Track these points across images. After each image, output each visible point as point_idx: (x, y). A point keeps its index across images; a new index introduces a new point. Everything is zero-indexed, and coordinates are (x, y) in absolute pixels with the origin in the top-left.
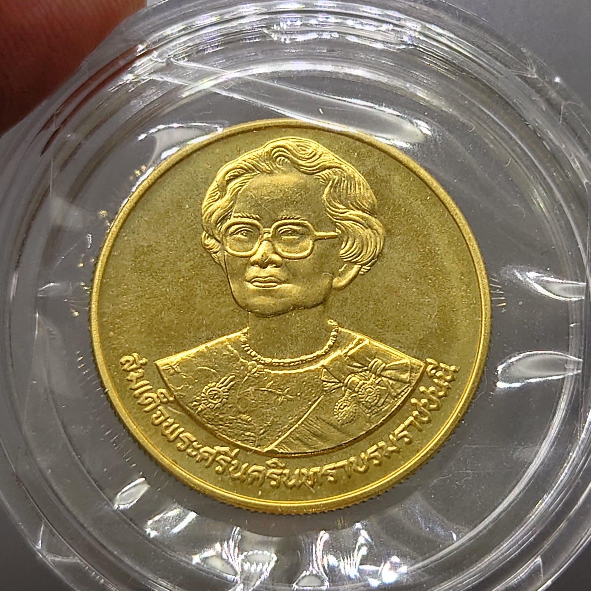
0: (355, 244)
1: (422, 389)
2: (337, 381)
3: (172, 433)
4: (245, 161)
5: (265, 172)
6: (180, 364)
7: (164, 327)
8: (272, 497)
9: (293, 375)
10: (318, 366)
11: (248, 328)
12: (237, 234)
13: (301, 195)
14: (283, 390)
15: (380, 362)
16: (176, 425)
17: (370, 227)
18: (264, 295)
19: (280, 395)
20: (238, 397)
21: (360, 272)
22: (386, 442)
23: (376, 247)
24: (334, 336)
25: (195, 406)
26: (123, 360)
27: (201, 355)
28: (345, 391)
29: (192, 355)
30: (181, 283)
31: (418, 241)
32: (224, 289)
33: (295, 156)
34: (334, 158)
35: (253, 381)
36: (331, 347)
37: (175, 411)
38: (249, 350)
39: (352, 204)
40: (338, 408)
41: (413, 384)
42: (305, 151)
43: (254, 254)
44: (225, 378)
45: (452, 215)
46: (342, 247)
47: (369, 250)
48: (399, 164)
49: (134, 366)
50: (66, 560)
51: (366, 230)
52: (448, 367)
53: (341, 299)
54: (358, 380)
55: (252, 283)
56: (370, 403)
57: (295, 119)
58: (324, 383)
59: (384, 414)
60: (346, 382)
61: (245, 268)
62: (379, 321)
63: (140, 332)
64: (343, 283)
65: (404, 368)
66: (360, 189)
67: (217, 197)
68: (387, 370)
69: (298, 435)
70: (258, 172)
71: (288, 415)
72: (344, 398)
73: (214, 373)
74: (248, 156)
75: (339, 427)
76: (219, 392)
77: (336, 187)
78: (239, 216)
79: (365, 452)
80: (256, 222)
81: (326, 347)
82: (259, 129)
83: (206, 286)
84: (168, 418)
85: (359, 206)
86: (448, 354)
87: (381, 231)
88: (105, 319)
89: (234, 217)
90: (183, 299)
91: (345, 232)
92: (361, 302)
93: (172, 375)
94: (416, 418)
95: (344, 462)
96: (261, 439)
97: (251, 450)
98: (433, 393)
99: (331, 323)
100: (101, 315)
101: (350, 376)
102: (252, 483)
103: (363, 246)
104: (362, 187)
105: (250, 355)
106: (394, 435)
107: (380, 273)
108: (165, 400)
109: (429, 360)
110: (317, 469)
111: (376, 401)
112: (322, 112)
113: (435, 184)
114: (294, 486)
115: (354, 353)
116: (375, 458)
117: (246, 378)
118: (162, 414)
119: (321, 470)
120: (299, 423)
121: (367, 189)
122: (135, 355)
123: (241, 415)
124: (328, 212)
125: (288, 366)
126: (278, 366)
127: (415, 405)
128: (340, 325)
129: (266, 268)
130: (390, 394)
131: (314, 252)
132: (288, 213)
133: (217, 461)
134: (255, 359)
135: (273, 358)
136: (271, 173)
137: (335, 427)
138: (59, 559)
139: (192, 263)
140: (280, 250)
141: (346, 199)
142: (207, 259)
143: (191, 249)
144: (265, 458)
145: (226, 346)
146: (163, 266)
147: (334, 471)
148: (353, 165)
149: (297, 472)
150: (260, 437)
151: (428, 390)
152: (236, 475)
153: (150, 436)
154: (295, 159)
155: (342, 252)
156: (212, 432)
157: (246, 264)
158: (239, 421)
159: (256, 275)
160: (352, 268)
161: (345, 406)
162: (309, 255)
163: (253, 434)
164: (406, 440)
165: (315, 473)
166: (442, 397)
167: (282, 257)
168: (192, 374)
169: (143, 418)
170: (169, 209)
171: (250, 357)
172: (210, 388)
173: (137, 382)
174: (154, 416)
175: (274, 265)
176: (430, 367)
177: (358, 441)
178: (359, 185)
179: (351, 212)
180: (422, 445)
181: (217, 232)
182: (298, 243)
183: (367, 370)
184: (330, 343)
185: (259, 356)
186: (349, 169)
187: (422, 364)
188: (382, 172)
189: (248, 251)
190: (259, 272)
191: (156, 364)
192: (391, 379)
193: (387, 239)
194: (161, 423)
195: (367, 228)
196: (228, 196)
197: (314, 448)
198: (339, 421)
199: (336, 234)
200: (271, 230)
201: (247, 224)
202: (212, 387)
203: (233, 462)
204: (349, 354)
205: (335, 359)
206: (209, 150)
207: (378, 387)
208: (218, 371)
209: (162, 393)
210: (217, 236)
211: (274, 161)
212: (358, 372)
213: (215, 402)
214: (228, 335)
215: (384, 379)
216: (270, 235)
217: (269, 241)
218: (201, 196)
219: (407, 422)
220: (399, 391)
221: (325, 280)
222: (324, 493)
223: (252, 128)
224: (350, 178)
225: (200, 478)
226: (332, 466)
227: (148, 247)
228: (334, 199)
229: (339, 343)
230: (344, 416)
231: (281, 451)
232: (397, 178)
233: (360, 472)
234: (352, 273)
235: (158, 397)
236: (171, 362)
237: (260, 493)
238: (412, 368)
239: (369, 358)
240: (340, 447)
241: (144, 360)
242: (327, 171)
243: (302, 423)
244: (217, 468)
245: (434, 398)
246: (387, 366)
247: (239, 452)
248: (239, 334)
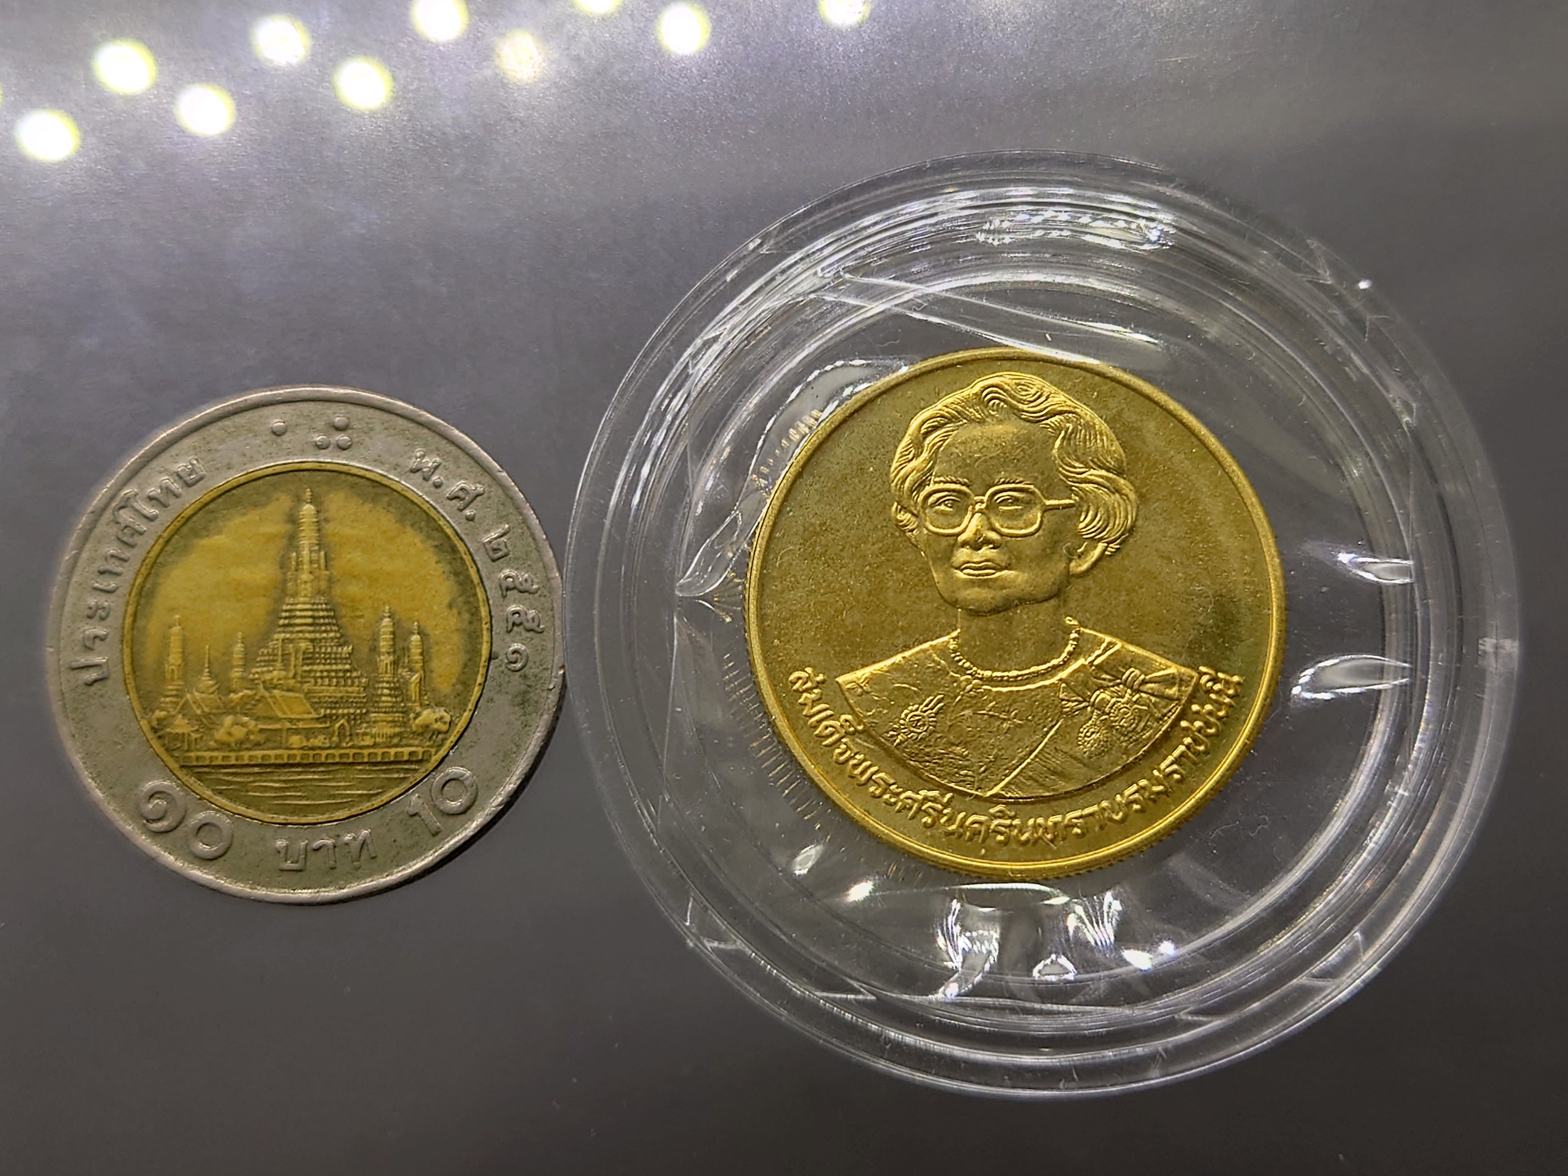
0: (1099, 516)
1: (1195, 707)
2: (1080, 699)
3: (863, 773)
4: (946, 406)
5: (973, 420)
6: (869, 680)
7: (845, 632)
8: (999, 857)
9: (1021, 693)
10: (1054, 680)
11: (959, 630)
12: (940, 505)
13: (1023, 450)
14: (1009, 712)
15: (1137, 672)
16: (868, 763)
17: (1118, 491)
18: (979, 586)
19: (1005, 719)
20: (949, 724)
21: (1107, 553)
22: (1149, 780)
23: (1126, 518)
24: (1074, 640)
25: (892, 736)
26: (792, 678)
27: (896, 667)
28: (1092, 712)
29: (885, 669)
30: (867, 572)
31: (1182, 508)
32: (925, 579)
33: (1013, 397)
34: (1065, 399)
35: (968, 702)
36: (1070, 654)
37: (865, 744)
38: (960, 660)
39: (1092, 461)
40: (1082, 735)
41: (1183, 702)
42: (1026, 390)
43: (963, 531)
44: (931, 698)
45: (1227, 473)
46: (1082, 519)
47: (1117, 522)
48: (1154, 406)
49: (809, 685)
50: (722, 946)
51: (1113, 497)
52: (1228, 678)
53: (1081, 588)
54: (1109, 698)
55: (962, 571)
56: (1126, 728)
57: (1013, 347)
58: (1064, 702)
59: (1145, 742)
60: (1092, 700)
61: (952, 551)
62: (1133, 617)
63: (814, 639)
64: (1085, 567)
65: (1169, 681)
66: (1102, 440)
67: (910, 456)
68: (1147, 683)
69: (1031, 773)
70: (965, 421)
71: (1017, 747)
72: (1090, 722)
73: (915, 692)
74: (951, 400)
75: (1086, 761)
76: (923, 717)
77: (1069, 439)
78: (941, 482)
79: (1122, 795)
80: (964, 488)
81: (1064, 655)
82: (964, 363)
83: (901, 576)
84: (856, 754)
85: (1103, 463)
86: (1228, 661)
87: (1132, 496)
88: (767, 624)
89: (935, 482)
90: (870, 594)
91: (1084, 498)
92: (1109, 592)
93: (860, 696)
94: (1188, 747)
95: (1095, 808)
96: (982, 780)
97: (971, 795)
98: (1210, 713)
99: (1070, 621)
100: (761, 618)
101: (1098, 692)
102: (970, 839)
103: (1109, 517)
104: (1105, 438)
105: (962, 666)
106: (1159, 771)
107: (1132, 554)
108: (852, 729)
109: (1203, 669)
110: (1058, 818)
111: (1134, 726)
112: (1049, 339)
113: (1203, 431)
114: (1027, 841)
115: (1103, 661)
116: (1135, 801)
117: (959, 697)
118: (848, 748)
119: (1063, 818)
120: (1032, 756)
121: (1112, 441)
122: (809, 670)
123: (954, 748)
124: (1060, 472)
125: (1015, 681)
126: (1001, 682)
127: (1186, 729)
128: (1081, 624)
129: (980, 549)
130: (1152, 715)
131: (1043, 527)
132: (1007, 474)
133: (925, 811)
134: (969, 672)
135: (994, 670)
136: (982, 422)
137: (1081, 762)
138: (716, 944)
139: (881, 545)
140: (997, 525)
141: (1084, 454)
142: (900, 539)
143: (879, 527)
144: (988, 804)
145: (930, 656)
146: (842, 550)
147: (1081, 820)
148: (1092, 409)
149: (1031, 822)
150: (980, 777)
151: (1203, 708)
152: (950, 828)
153: (833, 779)
154: (1014, 402)
155: (1082, 525)
156: (915, 771)
157: (953, 545)
158: (951, 756)
159: (968, 559)
160: (1095, 547)
161: (1093, 733)
162: (1037, 530)
163: (970, 773)
164: (1176, 776)
165: (1055, 824)
166: (1222, 718)
167: (1001, 534)
168: (886, 693)
169: (822, 755)
170: (847, 474)
171: (963, 670)
172: (911, 711)
173: (813, 707)
174: (838, 751)
175: (991, 546)
176: (1205, 678)
177: (1112, 780)
178: (1101, 435)
179: (1092, 472)
180: (1200, 783)
181: (912, 503)
182: (1021, 515)
183: (1120, 684)
184: (1069, 648)
185: (975, 669)
186: (1086, 412)
187: (1195, 674)
188: (1130, 416)
189: (954, 527)
190: (970, 556)
191: (837, 682)
192: (1153, 695)
193: (1141, 507)
194: (847, 760)
195: (1113, 493)
196: (925, 455)
197: (1054, 790)
198: (1085, 753)
199: (1072, 502)
200: (985, 498)
201: (954, 491)
202: (912, 711)
203: (945, 811)
204: (1096, 663)
205: (1076, 671)
206: (898, 393)
207: (1136, 706)
208: (921, 690)
209: (847, 721)
210: (912, 509)
211: (987, 406)
212: (1108, 687)
213: (919, 731)
214: (932, 640)
215: (1144, 695)
216: (984, 506)
217: (983, 513)
218: (889, 454)
219: (1176, 753)
220: (1165, 711)
221: (1059, 564)
222: (1070, 850)
223: (955, 362)
224: (1089, 426)
225: (901, 833)
226: (1078, 813)
227: (820, 525)
228: (1069, 455)
229: (1082, 648)
230: (1092, 746)
231: (1010, 794)
232: (1152, 426)
233: (1116, 821)
234: (1097, 552)
235: (842, 726)
236: (859, 679)
237: (983, 851)
238: (1181, 680)
239: (1123, 667)
240: (1089, 788)
241: (820, 678)
242: (1057, 418)
243: (1036, 756)
244: (924, 820)
245: (1212, 720)
246: (1147, 677)
247: (952, 797)
248: (946, 639)
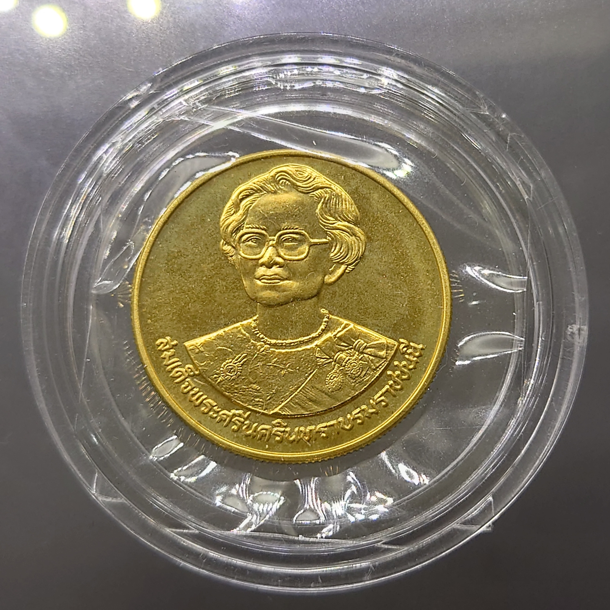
0: (342, 249)
1: (396, 363)
2: (328, 357)
3: (197, 399)
4: (254, 183)
5: (270, 192)
6: (203, 345)
7: (191, 316)
8: (277, 449)
9: (293, 353)
10: (313, 345)
11: (258, 316)
12: (248, 241)
13: (299, 210)
14: (285, 365)
15: (362, 342)
16: (201, 393)
17: (354, 234)
18: (270, 290)
19: (283, 369)
20: (249, 371)
21: (347, 271)
22: (367, 406)
23: (359, 250)
24: (325, 322)
25: (215, 378)
26: (158, 342)
27: (219, 337)
28: (335, 365)
29: (213, 338)
30: (204, 281)
31: (393, 245)
32: (239, 285)
33: (294, 179)
34: (325, 180)
35: (261, 358)
36: (323, 330)
37: (200, 382)
38: (258, 333)
39: (340, 217)
40: (328, 378)
41: (389, 360)
42: (302, 175)
43: (262, 257)
44: (240, 355)
45: (419, 225)
46: (332, 251)
47: (353, 253)
48: (377, 184)
49: (167, 347)
50: (114, 500)
51: (351, 237)
52: (416, 346)
53: (331, 292)
54: (344, 357)
55: (260, 280)
56: (354, 374)
57: (294, 149)
58: (318, 359)
59: (365, 383)
60: (335, 358)
61: (255, 269)
62: (361, 309)
63: (171, 320)
64: (333, 279)
65: (380, 347)
66: (346, 204)
67: (232, 212)
68: (368, 348)
69: (297, 401)
70: (265, 192)
71: (289, 385)
72: (334, 371)
73: (230, 352)
74: (257, 180)
75: (329, 394)
76: (235, 367)
77: (327, 204)
78: (250, 227)
79: (351, 414)
80: (263, 232)
81: (319, 331)
82: (266, 158)
83: (224, 283)
84: (194, 388)
85: (346, 218)
86: (417, 335)
87: (363, 238)
88: (144, 310)
89: (246, 228)
90: (205, 293)
91: (335, 239)
92: (347, 294)
93: (197, 353)
94: (391, 386)
95: (334, 422)
96: (268, 404)
97: (259, 413)
98: (404, 366)
99: (323, 311)
100: (140, 307)
101: (339, 353)
102: (260, 439)
103: (348, 250)
104: (347, 203)
105: (259, 337)
106: (373, 400)
107: (362, 272)
108: (192, 373)
109: (402, 340)
110: (313, 427)
111: (359, 373)
112: (315, 144)
113: (406, 200)
114: (294, 440)
115: (342, 335)
116: (359, 418)
117: (256, 355)
118: (189, 384)
119: (316, 428)
120: (298, 391)
121: (352, 204)
122: (168, 338)
123: (252, 385)
124: (320, 223)
125: (289, 346)
126: (281, 346)
127: (391, 375)
128: (330, 313)
129: (271, 268)
130: (370, 367)
131: (309, 255)
132: (289, 224)
133: (233, 422)
134: (262, 340)
135: (277, 339)
136: (275, 193)
137: (326, 394)
138: (109, 500)
139: (213, 265)
140: (282, 254)
141: (335, 212)
142: (224, 261)
143: (212, 254)
144: (271, 418)
145: (240, 330)
146: (190, 267)
147: (326, 429)
148: (341, 186)
149: (297, 429)
150: (267, 402)
151: (401, 363)
152: (248, 433)
153: (180, 402)
154: (294, 181)
155: (332, 255)
156: (229, 398)
157: (256, 265)
158: (250, 390)
159: (264, 273)
160: (340, 268)
161: (334, 377)
162: (306, 257)
163: (261, 400)
164: (383, 403)
165: (311, 430)
166: (412, 369)
167: (284, 259)
168: (213, 353)
169: (174, 388)
170: (194, 222)
171: (258, 339)
172: (227, 363)
173: (169, 360)
174: (183, 386)
175: (278, 266)
176: (402, 346)
177: (345, 405)
178: (346, 201)
179: (339, 223)
180: (396, 407)
181: (232, 240)
182: (297, 248)
183: (352, 348)
184: (323, 327)
185: (266, 338)
186: (337, 188)
187: (396, 343)
188: (364, 190)
189: (257, 254)
190: (266, 271)
191: (184, 346)
192: (370, 355)
193: (367, 244)
194: (188, 392)
195: (351, 236)
196: (241, 212)
197: (310, 411)
198: (329, 389)
199: (327, 240)
200: (276, 238)
201: (256, 233)
202: (229, 363)
203: (246, 423)
204: (338, 336)
205: (326, 340)
206: (226, 175)
207: (361, 362)
208: (234, 350)
209: (189, 368)
210: (232, 243)
211: (278, 183)
212: (345, 350)
213: (232, 375)
214: (242, 321)
215: (365, 355)
216: (274, 242)
217: (274, 247)
218: (219, 211)
219: (384, 390)
220: (378, 365)
221: (318, 277)
222: (319, 446)
223: (260, 157)
224: (338, 196)
225: (219, 435)
226: (324, 424)
227: (178, 252)
228: (326, 213)
229: (330, 328)
230: (333, 385)
231: (284, 413)
232: (376, 196)
233: (347, 430)
234: (340, 271)
235: (186, 371)
236: (197, 344)
237: (267, 446)
238: (388, 347)
239: (354, 339)
240: (331, 410)
241: (175, 342)
242: (319, 190)
243: (300, 391)
244: (233, 427)
245: (406, 370)
246: (368, 345)
247: (250, 414)
248: (250, 320)
